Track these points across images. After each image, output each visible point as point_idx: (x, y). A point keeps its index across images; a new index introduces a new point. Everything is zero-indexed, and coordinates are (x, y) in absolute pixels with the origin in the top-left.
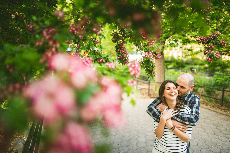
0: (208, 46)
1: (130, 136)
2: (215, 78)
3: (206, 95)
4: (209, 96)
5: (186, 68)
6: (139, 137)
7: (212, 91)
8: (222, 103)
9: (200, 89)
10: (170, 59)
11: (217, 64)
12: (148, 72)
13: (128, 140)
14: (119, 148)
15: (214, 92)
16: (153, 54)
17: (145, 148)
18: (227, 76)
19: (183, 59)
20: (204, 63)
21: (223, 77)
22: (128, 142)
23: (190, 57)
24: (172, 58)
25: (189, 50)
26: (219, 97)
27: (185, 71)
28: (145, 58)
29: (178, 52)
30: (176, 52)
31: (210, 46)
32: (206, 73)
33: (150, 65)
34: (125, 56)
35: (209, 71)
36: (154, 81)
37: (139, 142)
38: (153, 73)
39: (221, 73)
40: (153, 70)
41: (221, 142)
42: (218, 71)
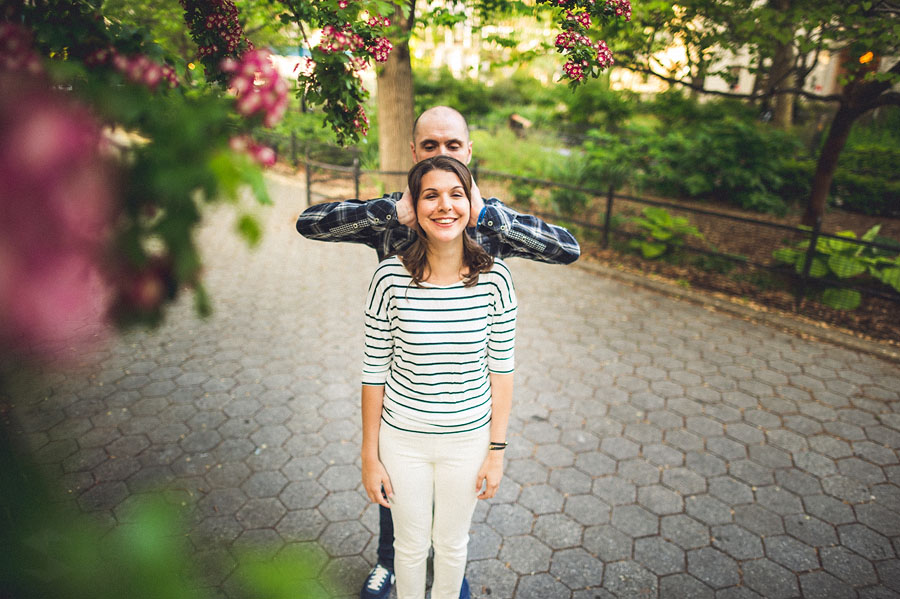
0: (569, 15)
1: (292, 383)
2: (589, 154)
3: (558, 213)
4: (566, 215)
5: (492, 117)
6: (326, 383)
7: (575, 198)
8: (605, 237)
9: (537, 192)
10: (434, 80)
11: (596, 103)
12: (337, 115)
13: (284, 401)
14: (252, 433)
15: (583, 202)
16: (355, 40)
17: (349, 419)
18: (625, 147)
19: (483, 79)
20: (555, 99)
21: (611, 150)
22: (285, 408)
23: (507, 73)
24: (445, 74)
25: (506, 43)
26: (597, 219)
27: (490, 126)
28: (319, 54)
29: (466, 53)
30: (457, 51)
31: (577, 18)
32: (560, 135)
33: (345, 88)
34: (232, 44)
35: (569, 127)
36: (378, 166)
37: (327, 401)
38: (356, 122)
39: (608, 136)
40: (357, 108)
41: (596, 365)
42: (597, 126)
